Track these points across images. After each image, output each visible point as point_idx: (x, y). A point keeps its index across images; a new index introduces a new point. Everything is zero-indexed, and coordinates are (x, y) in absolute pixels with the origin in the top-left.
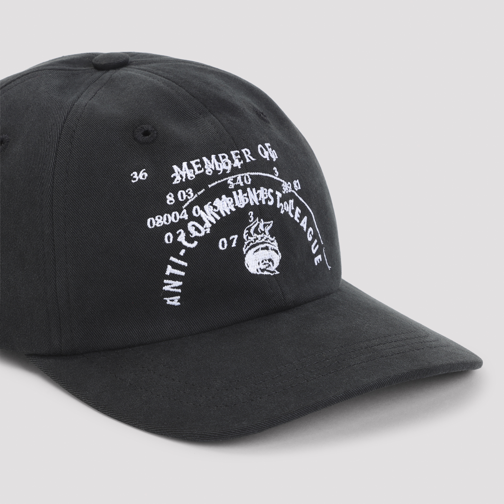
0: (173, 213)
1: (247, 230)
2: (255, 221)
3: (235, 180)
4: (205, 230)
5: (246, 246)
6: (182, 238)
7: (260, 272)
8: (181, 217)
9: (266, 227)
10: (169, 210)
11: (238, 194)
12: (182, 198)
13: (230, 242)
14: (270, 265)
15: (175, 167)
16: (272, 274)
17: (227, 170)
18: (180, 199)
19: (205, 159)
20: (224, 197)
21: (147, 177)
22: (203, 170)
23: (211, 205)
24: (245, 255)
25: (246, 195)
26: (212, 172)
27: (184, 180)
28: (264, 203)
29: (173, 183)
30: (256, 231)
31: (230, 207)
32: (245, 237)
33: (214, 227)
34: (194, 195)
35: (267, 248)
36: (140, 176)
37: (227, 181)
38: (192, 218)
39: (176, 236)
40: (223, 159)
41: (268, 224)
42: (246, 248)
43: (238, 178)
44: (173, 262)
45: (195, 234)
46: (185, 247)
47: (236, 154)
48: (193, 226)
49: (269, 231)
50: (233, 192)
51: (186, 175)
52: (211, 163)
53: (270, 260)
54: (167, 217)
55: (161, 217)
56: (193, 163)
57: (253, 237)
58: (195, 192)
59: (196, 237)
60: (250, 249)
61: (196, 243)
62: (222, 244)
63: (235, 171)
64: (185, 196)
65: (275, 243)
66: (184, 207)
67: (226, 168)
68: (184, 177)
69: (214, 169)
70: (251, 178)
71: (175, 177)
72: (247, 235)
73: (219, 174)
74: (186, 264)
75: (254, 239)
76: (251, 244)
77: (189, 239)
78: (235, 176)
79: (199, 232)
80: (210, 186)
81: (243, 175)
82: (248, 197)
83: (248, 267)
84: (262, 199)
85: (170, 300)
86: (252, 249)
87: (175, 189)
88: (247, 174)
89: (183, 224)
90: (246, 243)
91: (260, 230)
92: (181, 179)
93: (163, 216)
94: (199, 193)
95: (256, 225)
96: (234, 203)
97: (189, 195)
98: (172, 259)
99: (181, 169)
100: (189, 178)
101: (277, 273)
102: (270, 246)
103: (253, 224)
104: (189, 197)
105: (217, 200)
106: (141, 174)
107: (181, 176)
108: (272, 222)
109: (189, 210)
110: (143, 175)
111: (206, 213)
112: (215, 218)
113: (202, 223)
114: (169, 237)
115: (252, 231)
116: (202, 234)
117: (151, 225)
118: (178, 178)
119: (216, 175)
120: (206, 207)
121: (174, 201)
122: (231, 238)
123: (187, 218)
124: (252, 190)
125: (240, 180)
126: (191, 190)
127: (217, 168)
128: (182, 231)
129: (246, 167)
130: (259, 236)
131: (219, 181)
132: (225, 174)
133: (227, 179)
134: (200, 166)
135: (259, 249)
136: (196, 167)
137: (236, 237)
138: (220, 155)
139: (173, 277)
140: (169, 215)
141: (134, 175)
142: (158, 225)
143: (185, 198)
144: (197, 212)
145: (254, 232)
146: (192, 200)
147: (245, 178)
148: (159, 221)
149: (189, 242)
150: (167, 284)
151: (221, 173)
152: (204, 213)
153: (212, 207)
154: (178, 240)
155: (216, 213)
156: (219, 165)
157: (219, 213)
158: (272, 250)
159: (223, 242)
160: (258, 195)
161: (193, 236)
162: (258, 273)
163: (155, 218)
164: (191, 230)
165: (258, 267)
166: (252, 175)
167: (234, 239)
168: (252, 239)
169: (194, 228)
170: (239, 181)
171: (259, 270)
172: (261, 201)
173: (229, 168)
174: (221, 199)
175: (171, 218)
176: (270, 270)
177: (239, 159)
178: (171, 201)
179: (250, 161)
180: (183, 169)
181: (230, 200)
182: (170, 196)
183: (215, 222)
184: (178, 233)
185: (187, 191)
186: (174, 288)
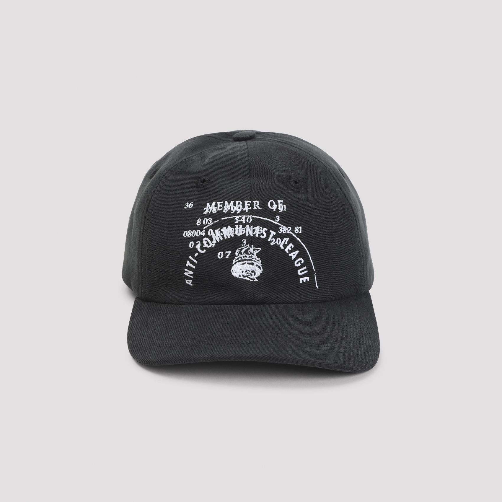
0: (198, 231)
1: (239, 250)
2: (247, 246)
3: (240, 219)
4: (212, 245)
5: (236, 260)
6: (198, 247)
7: (242, 277)
8: (201, 234)
9: (255, 251)
10: (196, 228)
11: (239, 227)
12: (205, 223)
13: (225, 255)
14: (252, 275)
15: (208, 204)
16: (251, 280)
17: (238, 212)
18: (204, 224)
19: (226, 202)
20: (229, 227)
21: (192, 207)
22: (222, 209)
23: (220, 230)
24: (233, 265)
25: (244, 228)
26: (227, 210)
27: (210, 213)
28: (257, 236)
29: (203, 213)
30: (246, 252)
31: (231, 234)
32: (237, 254)
33: (217, 243)
34: (212, 222)
35: (253, 264)
36: (189, 205)
37: (235, 218)
38: (207, 236)
39: (196, 245)
40: (238, 204)
41: (256, 249)
42: (235, 261)
43: (243, 217)
44: (191, 259)
45: (206, 245)
46: (198, 252)
47: (248, 203)
48: (206, 240)
49: (257, 254)
50: (236, 226)
51: (212, 210)
52: (229, 205)
53: (253, 272)
54: (194, 232)
55: (191, 232)
56: (218, 203)
57: (242, 255)
58: (213, 221)
59: (206, 247)
60: (238, 262)
61: (205, 251)
62: (220, 255)
63: (243, 213)
64: (207, 222)
65: (260, 262)
66: (204, 228)
67: (238, 210)
68: (211, 211)
69: (229, 209)
70: (252, 219)
71: (206, 210)
72: (239, 253)
73: (231, 213)
74: (196, 262)
75: (243, 257)
76: (240, 259)
77: (202, 248)
78: (241, 216)
79: (209, 245)
80: (222, 219)
81: (247, 216)
82: (245, 230)
83: (233, 272)
84: (256, 233)
85: (188, 282)
86: (240, 262)
87: (203, 217)
88: (250, 217)
89: (201, 238)
90: (236, 258)
91: (250, 251)
92: (208, 211)
93: (192, 231)
94: (215, 222)
95: (246, 248)
96: (235, 232)
97: (209, 222)
98: (190, 257)
99: (211, 206)
100: (213, 212)
101: (256, 280)
102: (255, 263)
103: (244, 247)
104: (209, 223)
105: (225, 228)
106: (190, 204)
107: (209, 210)
108: (260, 249)
109: (207, 230)
110: (191, 205)
111: (215, 235)
112: (220, 238)
113: (212, 240)
114: (192, 244)
115: (243, 251)
116: (210, 246)
117: (185, 235)
118: (207, 211)
119: (229, 213)
120: (216, 231)
121: (200, 224)
122: (226, 252)
123: (204, 235)
124: (250, 227)
125: (244, 219)
126: (211, 219)
127: (231, 209)
128: (199, 242)
129: (251, 212)
130: (248, 256)
131: (229, 217)
132: (235, 214)
133: (235, 217)
134: (221, 206)
135: (246, 263)
136: (219, 206)
137: (230, 252)
138: (237, 202)
139: (190, 268)
140: (195, 231)
141: (187, 204)
142: (188, 236)
143: (206, 223)
144: (210, 233)
145: (244, 252)
146: (210, 225)
147: (248, 218)
148: (190, 234)
149: (201, 249)
150: (186, 272)
151: (233, 212)
152: (214, 234)
153: (220, 232)
154: (196, 247)
155: (221, 235)
156: (234, 208)
157: (223, 236)
158: (256, 265)
159: (221, 254)
160: (254, 231)
161: (204, 247)
162: (240, 278)
163: (188, 232)
164: (205, 242)
165: (241, 274)
166: (253, 218)
167: (228, 253)
168: (242, 256)
169: (206, 242)
170: (242, 220)
171: (241, 276)
172: (255, 234)
173: (239, 211)
174: (227, 228)
175: (196, 234)
176: (251, 277)
177: (249, 206)
178: (199, 224)
179: (256, 209)
180: (212, 206)
181: (232, 230)
182: (199, 220)
183: (219, 241)
184: (197, 243)
185: (209, 219)
186: (189, 275)
